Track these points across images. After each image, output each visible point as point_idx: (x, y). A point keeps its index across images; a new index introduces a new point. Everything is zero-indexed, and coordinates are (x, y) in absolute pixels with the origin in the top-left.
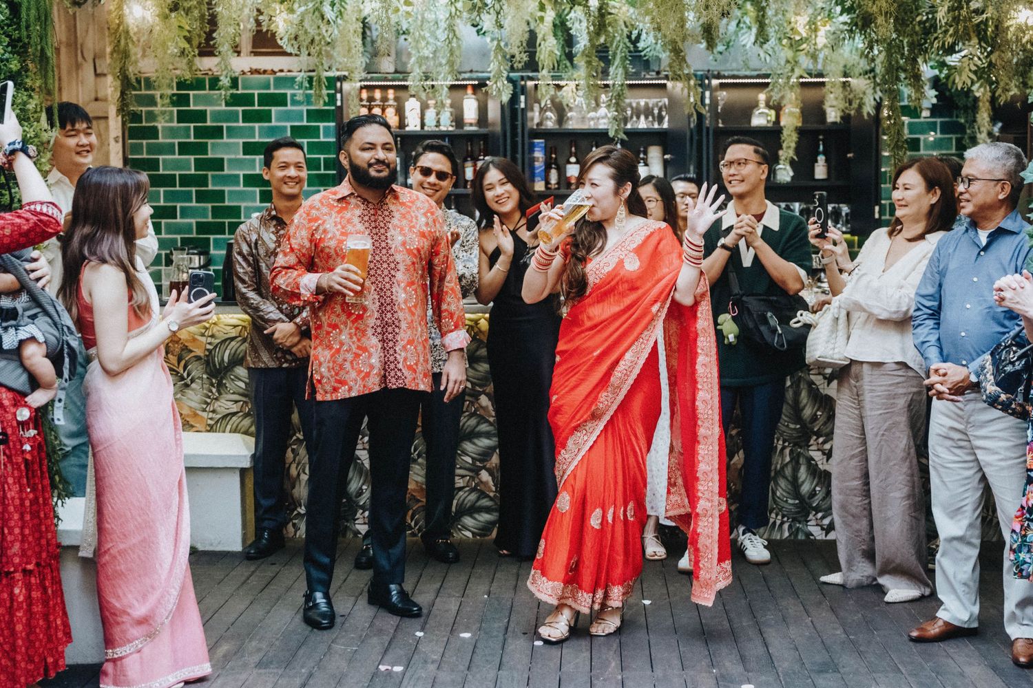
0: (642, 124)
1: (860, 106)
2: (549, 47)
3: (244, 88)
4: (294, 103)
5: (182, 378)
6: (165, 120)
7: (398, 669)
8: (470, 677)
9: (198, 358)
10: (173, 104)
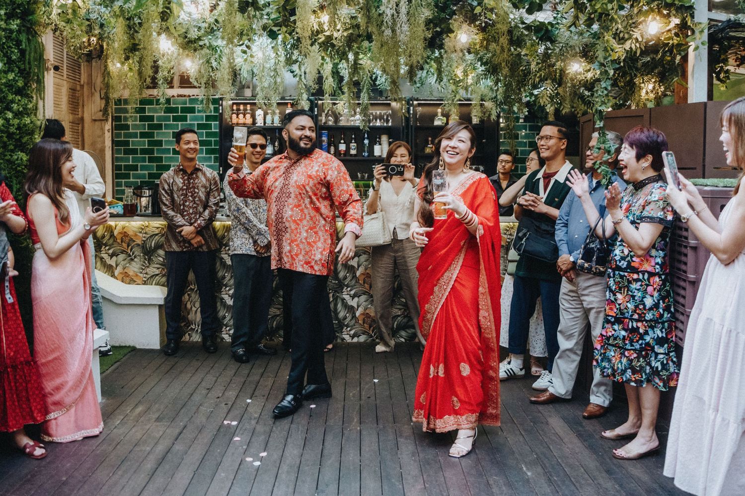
0: (378, 123)
1: (490, 115)
2: (329, 83)
3: (174, 104)
4: (199, 111)
5: (130, 256)
6: (133, 121)
7: (234, 423)
8: (274, 428)
9: (138, 245)
10: (137, 112)
